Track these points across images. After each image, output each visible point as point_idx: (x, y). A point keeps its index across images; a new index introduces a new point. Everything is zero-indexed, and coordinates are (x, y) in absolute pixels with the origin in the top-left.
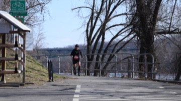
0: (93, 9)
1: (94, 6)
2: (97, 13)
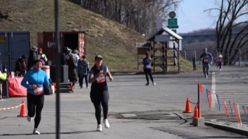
0: (221, 11)
1: (222, 8)
2: (225, 12)
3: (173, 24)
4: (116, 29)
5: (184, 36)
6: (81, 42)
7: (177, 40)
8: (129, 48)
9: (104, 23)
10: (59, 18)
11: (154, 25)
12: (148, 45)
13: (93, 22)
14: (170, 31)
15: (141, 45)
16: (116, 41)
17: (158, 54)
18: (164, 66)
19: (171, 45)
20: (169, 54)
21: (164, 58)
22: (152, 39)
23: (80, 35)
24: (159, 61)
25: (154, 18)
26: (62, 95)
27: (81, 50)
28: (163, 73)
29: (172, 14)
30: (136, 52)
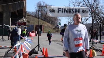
3: (60, 24)
4: (49, 25)
5: (62, 26)
6: (43, 27)
7: (60, 27)
8: (52, 28)
9: (47, 23)
10: (39, 23)
11: (57, 24)
12: (55, 28)
13: (45, 23)
14: (59, 25)
15: (54, 28)
16: (49, 27)
17: (57, 29)
18: (58, 32)
19: (59, 28)
20: (59, 30)
21: (58, 30)
22: (56, 27)
23: (43, 26)
24: (57, 31)
25: (56, 23)
26: (39, 36)
27: (43, 28)
28: (58, 33)
29: (60, 22)
30: (53, 29)
